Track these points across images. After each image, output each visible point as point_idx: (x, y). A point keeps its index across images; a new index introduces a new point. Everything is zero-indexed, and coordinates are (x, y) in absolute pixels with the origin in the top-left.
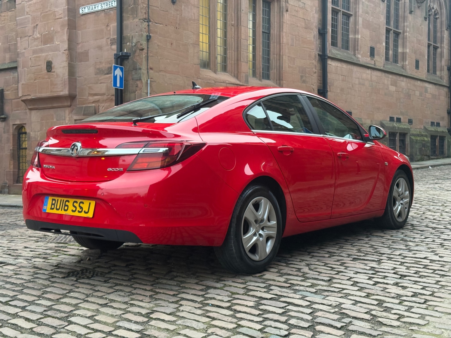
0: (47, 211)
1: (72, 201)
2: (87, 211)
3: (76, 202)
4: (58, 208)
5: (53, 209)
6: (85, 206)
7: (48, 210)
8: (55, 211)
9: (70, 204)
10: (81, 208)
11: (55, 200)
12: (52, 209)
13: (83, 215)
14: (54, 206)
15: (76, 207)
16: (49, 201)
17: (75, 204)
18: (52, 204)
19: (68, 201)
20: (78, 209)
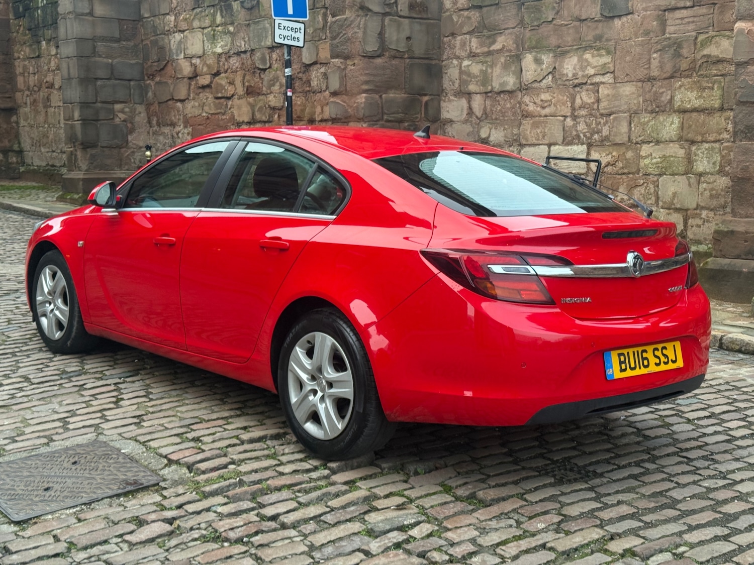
0: (616, 377)
1: (650, 349)
2: (674, 359)
3: (657, 349)
4: (633, 365)
5: (625, 370)
6: (670, 353)
7: (618, 375)
8: (629, 373)
9: (649, 355)
10: (666, 356)
11: (623, 354)
12: (622, 370)
13: (671, 366)
14: (626, 366)
15: (658, 358)
16: (614, 358)
17: (656, 353)
18: (621, 363)
19: (645, 351)
20: (663, 359)
